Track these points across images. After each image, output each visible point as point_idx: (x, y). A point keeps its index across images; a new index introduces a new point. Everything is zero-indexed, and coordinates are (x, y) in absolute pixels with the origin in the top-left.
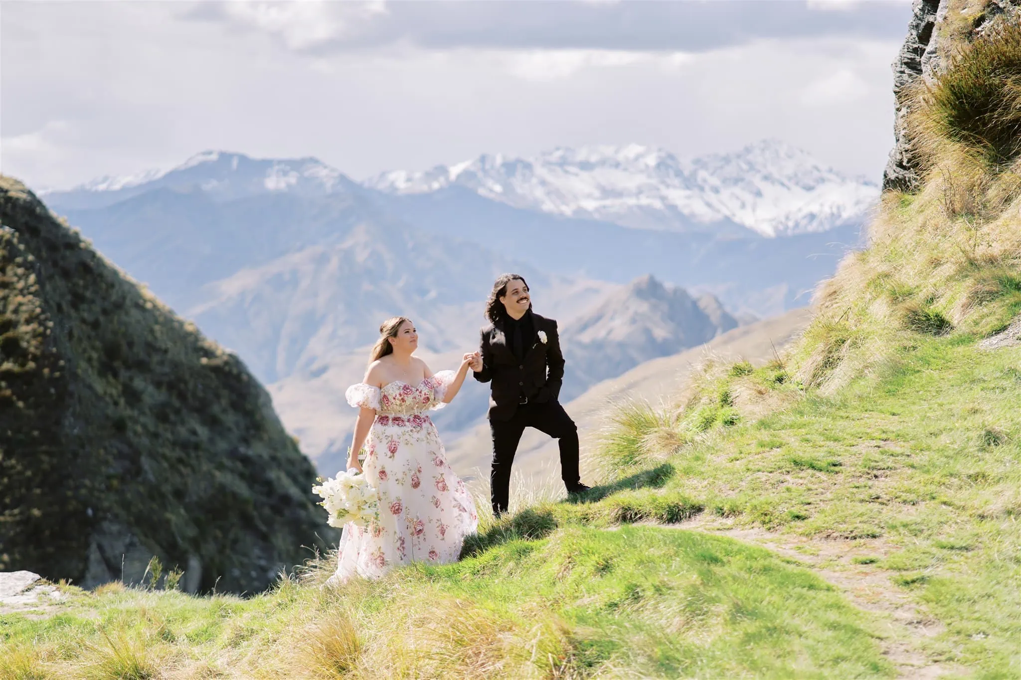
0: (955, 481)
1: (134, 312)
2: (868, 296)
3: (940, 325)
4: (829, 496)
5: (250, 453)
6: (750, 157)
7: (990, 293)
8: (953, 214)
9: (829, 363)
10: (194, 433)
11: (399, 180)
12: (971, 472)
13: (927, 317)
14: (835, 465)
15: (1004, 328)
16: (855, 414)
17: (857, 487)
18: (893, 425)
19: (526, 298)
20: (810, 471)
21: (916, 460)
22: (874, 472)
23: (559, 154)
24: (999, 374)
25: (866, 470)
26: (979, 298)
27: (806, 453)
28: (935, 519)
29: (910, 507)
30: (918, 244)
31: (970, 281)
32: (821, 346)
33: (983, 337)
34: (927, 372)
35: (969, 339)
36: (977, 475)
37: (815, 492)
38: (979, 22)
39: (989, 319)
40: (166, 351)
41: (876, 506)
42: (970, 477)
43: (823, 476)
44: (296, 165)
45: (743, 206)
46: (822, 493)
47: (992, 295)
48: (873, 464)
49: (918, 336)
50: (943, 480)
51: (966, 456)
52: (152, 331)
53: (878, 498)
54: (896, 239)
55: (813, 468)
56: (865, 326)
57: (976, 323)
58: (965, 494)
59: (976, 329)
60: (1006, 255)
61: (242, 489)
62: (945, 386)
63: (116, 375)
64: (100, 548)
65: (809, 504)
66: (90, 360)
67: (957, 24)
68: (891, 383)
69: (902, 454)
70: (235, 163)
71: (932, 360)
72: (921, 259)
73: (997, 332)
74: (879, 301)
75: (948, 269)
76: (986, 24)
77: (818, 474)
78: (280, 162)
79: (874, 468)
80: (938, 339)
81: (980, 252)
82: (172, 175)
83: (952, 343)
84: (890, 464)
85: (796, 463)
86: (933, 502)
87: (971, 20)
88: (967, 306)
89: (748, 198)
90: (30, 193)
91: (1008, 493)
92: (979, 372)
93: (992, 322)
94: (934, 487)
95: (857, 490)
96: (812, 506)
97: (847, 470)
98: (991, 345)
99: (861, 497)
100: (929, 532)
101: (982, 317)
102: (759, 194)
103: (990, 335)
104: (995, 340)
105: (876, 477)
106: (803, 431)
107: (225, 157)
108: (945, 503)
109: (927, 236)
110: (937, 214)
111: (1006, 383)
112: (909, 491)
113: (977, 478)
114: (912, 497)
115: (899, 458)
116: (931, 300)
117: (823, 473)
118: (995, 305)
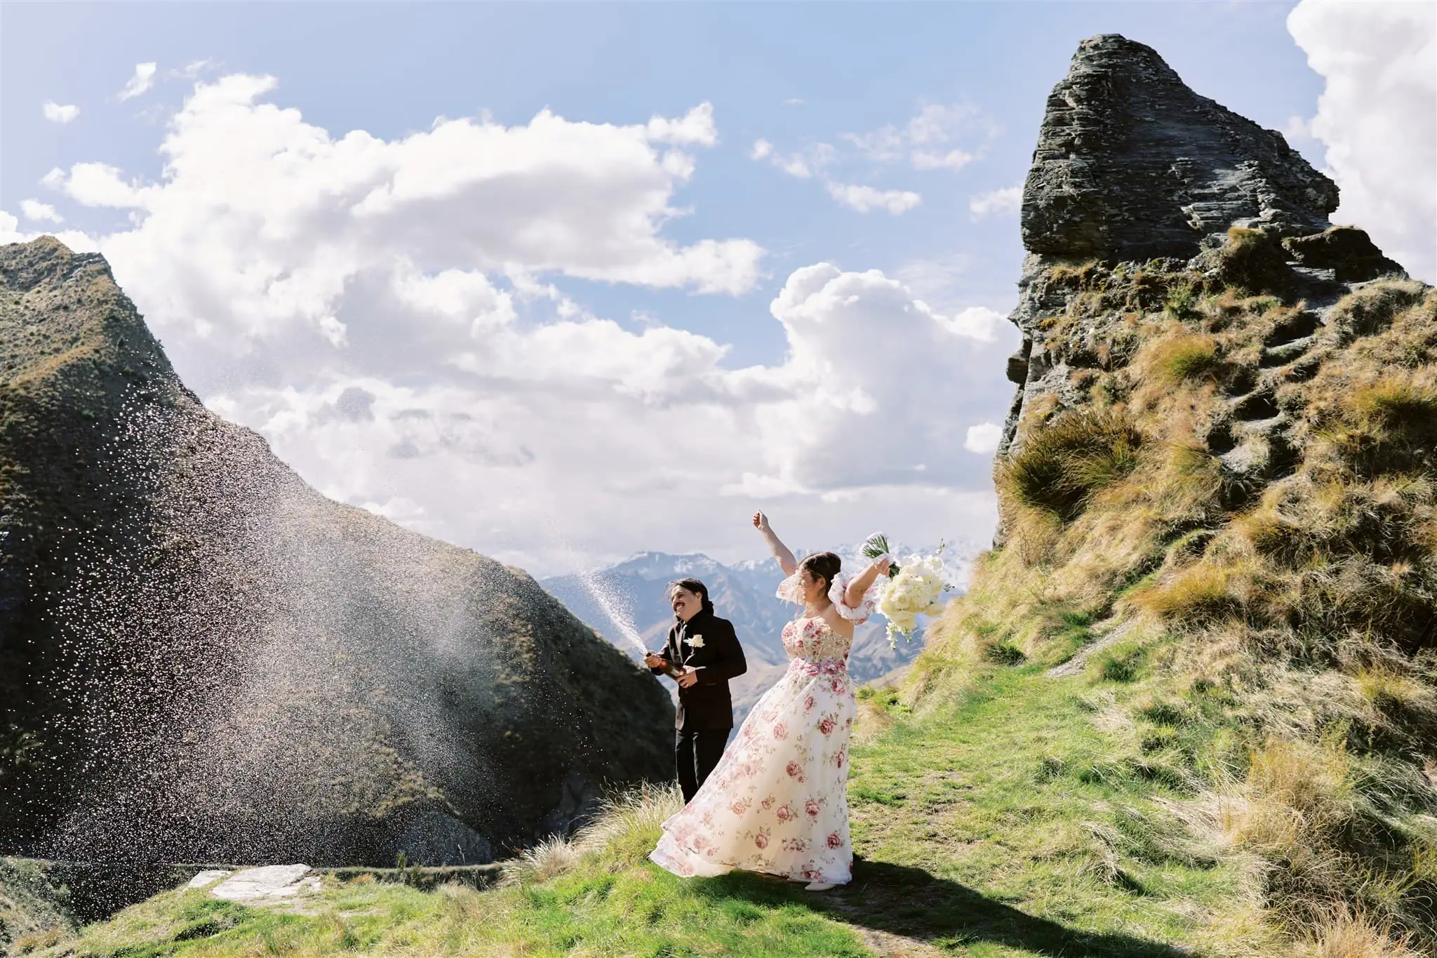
0: (1011, 817)
1: (590, 646)
2: (962, 632)
3: (1015, 657)
4: (888, 832)
5: (658, 727)
6: (954, 547)
7: (1056, 628)
8: (1029, 564)
9: (928, 689)
10: (625, 716)
11: (751, 565)
12: (1028, 807)
13: (1002, 649)
14: (898, 798)
15: (1069, 658)
16: (928, 743)
17: (916, 823)
18: (960, 753)
20: (876, 805)
21: (976, 792)
22: (934, 806)
23: (842, 548)
24: (1061, 702)
25: (927, 804)
26: (1045, 633)
27: (877, 785)
28: (988, 861)
29: (964, 845)
30: (1001, 589)
31: (1039, 619)
32: (923, 674)
33: (1051, 667)
34: (1000, 700)
35: (1039, 668)
36: (1033, 809)
37: (876, 828)
38: (1048, 417)
39: (1056, 651)
40: (608, 667)
41: (929, 845)
42: (1025, 812)
43: (886, 810)
44: (691, 558)
45: (950, 575)
46: (883, 829)
47: (1059, 630)
48: (934, 797)
49: (994, 667)
50: (1000, 816)
51: (1024, 788)
52: (601, 656)
53: (935, 836)
54: (985, 586)
55: (878, 801)
56: (957, 658)
57: (1045, 654)
58: (1019, 832)
59: (1045, 659)
60: (1071, 596)
61: (653, 749)
62: (1014, 713)
63: (578, 682)
64: (569, 786)
65: (868, 842)
66: (563, 674)
67: (1032, 421)
68: (968, 710)
69: (964, 786)
70: (657, 557)
71: (1005, 688)
72: (1003, 601)
73: (1063, 662)
74: (969, 636)
75: (1023, 609)
76: (1054, 419)
77: (882, 807)
78: (682, 557)
79: (934, 802)
80: (1012, 669)
81: (1049, 593)
82: (623, 565)
83: (1024, 673)
84: (950, 797)
85: (863, 797)
86: (988, 840)
87: (1042, 417)
88: (1037, 640)
89: (953, 571)
90: (530, 578)
91: (1062, 833)
92: (1043, 700)
93: (1059, 653)
94: (989, 823)
95: (914, 826)
96: (870, 844)
97: (910, 803)
98: (1057, 673)
99: (918, 835)
100: (981, 878)
101: (1050, 650)
102: (958, 568)
103: (1057, 665)
104: (1060, 669)
105: (936, 811)
106: (880, 760)
107: (651, 555)
108: (999, 843)
109: (1008, 583)
110: (1016, 565)
111: (1066, 711)
112: (966, 828)
113: (1033, 814)
114: (968, 834)
115: (960, 790)
116: (1009, 635)
117: (887, 806)
118: (1061, 639)
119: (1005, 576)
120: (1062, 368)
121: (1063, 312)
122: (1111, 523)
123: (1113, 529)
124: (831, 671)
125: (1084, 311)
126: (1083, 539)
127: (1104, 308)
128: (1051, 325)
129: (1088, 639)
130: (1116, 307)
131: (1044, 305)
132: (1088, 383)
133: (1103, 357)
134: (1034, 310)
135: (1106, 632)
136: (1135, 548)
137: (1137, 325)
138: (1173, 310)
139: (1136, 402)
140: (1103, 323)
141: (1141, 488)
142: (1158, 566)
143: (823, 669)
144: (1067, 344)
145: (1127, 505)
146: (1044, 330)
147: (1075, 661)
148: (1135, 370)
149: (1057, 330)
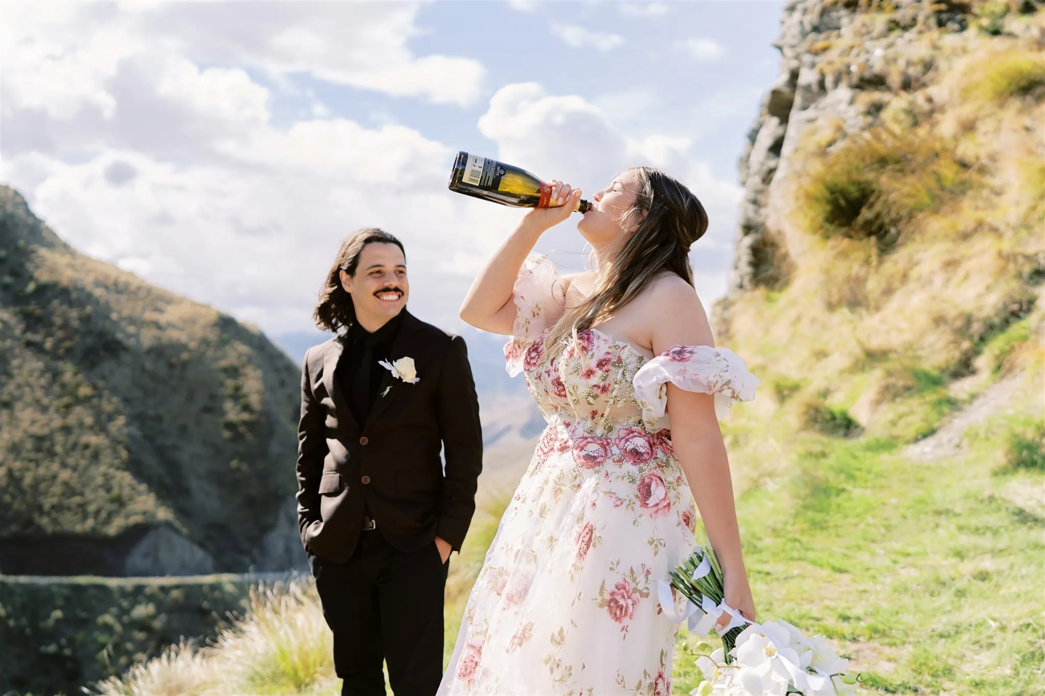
3: (846, 425)
7: (903, 389)
8: (832, 306)
13: (830, 412)
15: (934, 432)
19: (396, 290)
26: (889, 393)
30: (795, 336)
33: (908, 442)
35: (890, 444)
38: (830, 144)
39: (910, 419)
47: (908, 391)
49: (824, 439)
57: (894, 424)
59: (896, 431)
67: (810, 148)
71: (854, 473)
72: (801, 350)
73: (925, 436)
75: (839, 362)
76: (837, 146)
80: (848, 443)
83: (869, 449)
87: (823, 143)
88: (878, 402)
93: (915, 424)
101: (901, 417)
103: (916, 440)
104: (922, 446)
109: (804, 330)
116: (826, 394)
118: (914, 403)
119: (798, 319)
120: (843, 93)
121: (839, 36)
122: (947, 257)
123: (951, 264)
124: (636, 455)
125: (865, 32)
126: (905, 277)
127: (890, 30)
128: (825, 49)
129: (954, 404)
130: (905, 28)
131: (816, 29)
132: (876, 109)
133: (895, 79)
134: (804, 35)
135: (973, 397)
136: (988, 288)
137: (935, 47)
138: (981, 28)
139: (947, 126)
140: (891, 45)
141: (981, 215)
142: (1029, 311)
143: (615, 450)
144: (848, 67)
145: (965, 236)
146: (816, 53)
147: (943, 436)
148: (939, 91)
149: (833, 55)
